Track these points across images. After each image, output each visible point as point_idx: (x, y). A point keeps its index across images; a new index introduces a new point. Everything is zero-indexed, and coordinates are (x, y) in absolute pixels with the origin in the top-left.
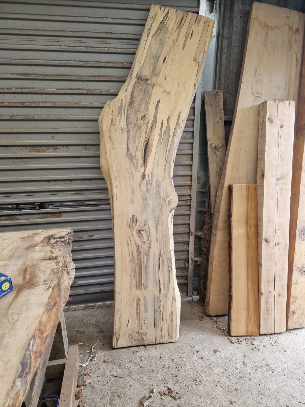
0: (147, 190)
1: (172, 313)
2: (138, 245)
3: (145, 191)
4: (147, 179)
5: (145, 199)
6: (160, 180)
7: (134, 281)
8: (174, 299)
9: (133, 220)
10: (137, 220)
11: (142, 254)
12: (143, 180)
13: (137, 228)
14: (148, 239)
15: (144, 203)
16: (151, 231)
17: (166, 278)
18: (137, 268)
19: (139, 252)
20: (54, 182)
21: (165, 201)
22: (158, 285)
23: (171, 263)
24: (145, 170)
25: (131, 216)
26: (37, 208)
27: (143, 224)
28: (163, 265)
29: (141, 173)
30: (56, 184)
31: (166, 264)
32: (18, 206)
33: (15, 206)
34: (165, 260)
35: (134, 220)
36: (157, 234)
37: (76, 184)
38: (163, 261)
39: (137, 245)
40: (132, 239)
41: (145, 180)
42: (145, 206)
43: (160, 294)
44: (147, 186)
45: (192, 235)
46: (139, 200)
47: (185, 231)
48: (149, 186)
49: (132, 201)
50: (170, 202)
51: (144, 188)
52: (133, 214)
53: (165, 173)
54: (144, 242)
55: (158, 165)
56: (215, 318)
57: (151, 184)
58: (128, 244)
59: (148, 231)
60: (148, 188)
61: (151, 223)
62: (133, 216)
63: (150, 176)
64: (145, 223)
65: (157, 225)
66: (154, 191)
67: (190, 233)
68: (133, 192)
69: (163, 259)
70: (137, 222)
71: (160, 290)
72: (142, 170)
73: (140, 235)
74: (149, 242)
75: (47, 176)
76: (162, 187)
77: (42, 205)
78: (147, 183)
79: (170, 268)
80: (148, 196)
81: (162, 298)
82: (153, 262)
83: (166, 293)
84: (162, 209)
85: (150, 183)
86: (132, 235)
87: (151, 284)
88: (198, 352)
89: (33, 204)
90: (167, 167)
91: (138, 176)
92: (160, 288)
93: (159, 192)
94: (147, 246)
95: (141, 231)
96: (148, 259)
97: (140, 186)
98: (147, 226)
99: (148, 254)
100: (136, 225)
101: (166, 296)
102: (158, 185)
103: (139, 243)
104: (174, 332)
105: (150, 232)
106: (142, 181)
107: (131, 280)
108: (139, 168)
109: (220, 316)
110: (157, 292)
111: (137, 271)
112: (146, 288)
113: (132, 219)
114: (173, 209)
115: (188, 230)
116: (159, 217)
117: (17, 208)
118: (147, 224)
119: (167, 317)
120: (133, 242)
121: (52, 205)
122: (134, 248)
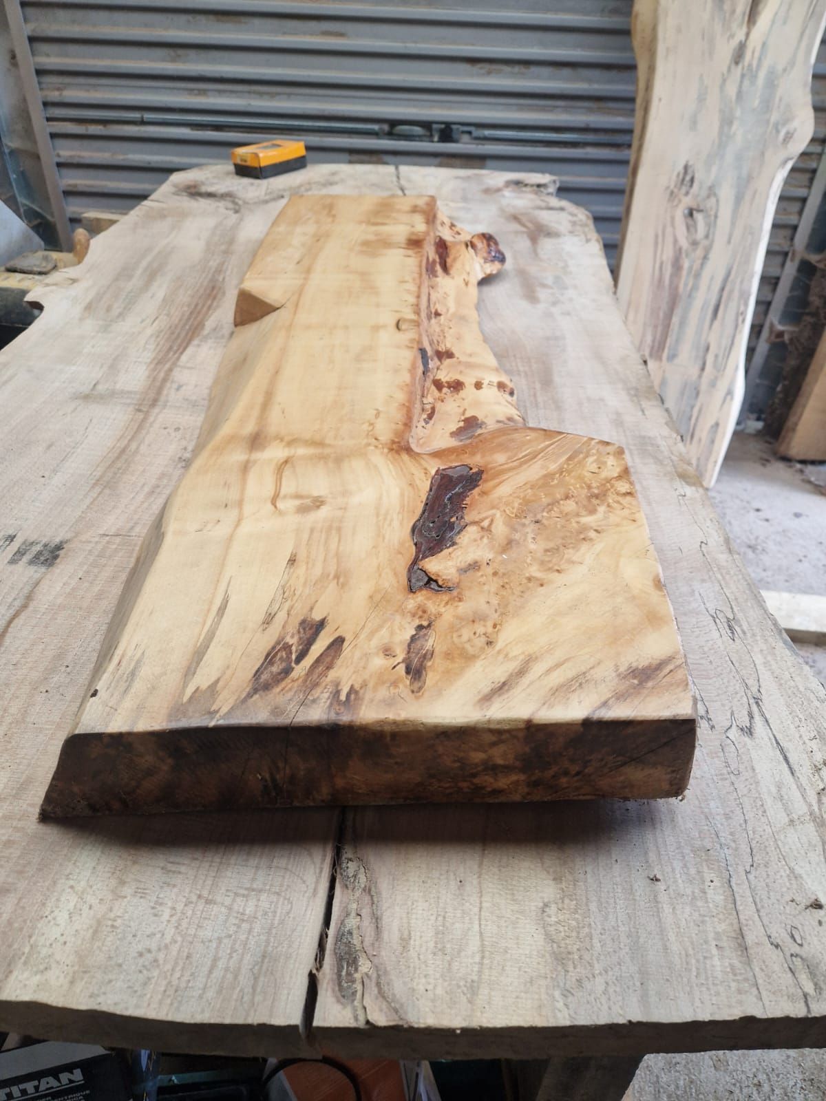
0: (740, 94)
1: (717, 425)
2: (680, 249)
3: (734, 98)
4: (746, 64)
5: (727, 121)
6: (780, 68)
7: (649, 339)
8: (730, 393)
9: (683, 180)
10: (692, 180)
11: (684, 272)
12: (737, 63)
13: (687, 201)
14: (707, 237)
15: (721, 133)
16: (719, 214)
17: (725, 342)
18: (665, 307)
19: (677, 266)
20: (487, 66)
21: (778, 132)
22: (701, 354)
23: (746, 305)
24: (748, 35)
25: (680, 168)
26: (436, 139)
27: (704, 193)
28: (726, 306)
29: (734, 43)
30: (489, 73)
31: (733, 306)
32: (393, 127)
33: (386, 127)
34: (736, 294)
35: (687, 178)
36: (733, 224)
37: (538, 77)
38: (729, 298)
39: (678, 247)
40: (669, 230)
41: (740, 66)
42: (724, 137)
43: (700, 377)
44: (741, 82)
45: (792, 260)
46: (710, 124)
47: (779, 245)
48: (746, 83)
49: (694, 123)
50: (789, 137)
51: (732, 90)
52: (687, 162)
53: (797, 48)
54: (695, 244)
55: (785, 23)
56: (798, 466)
57: (754, 77)
58: (656, 243)
59: (713, 213)
60: (744, 88)
61: (726, 194)
62: (686, 168)
63: (757, 55)
64: (712, 192)
65: (739, 199)
66: (757, 103)
67: (790, 255)
68: (701, 99)
69: (731, 291)
70: (691, 186)
71: (703, 369)
72: (740, 36)
73: (690, 222)
74: (705, 243)
75: (473, 45)
76: (779, 92)
77: (447, 132)
78: (743, 76)
79: (740, 319)
80: (738, 113)
81: (704, 386)
82: (704, 296)
83: (716, 378)
84: (763, 154)
85: (751, 74)
86: (673, 218)
87: (686, 353)
88: (758, 510)
89: (427, 125)
90: (807, 32)
91: (725, 51)
92: (704, 364)
93: (767, 105)
94: (700, 252)
95: (694, 212)
96: (695, 287)
97: (724, 81)
98: (713, 200)
99: (698, 276)
100: (687, 193)
101: (713, 384)
102: (771, 84)
103: (684, 243)
104: (710, 466)
105: (716, 217)
106: (733, 66)
107: (644, 335)
108: (734, 26)
109: (813, 463)
110: (694, 371)
111: (661, 315)
112: (672, 357)
113: (681, 177)
114: (791, 159)
115: (789, 243)
116: (750, 178)
117: (391, 135)
118: (715, 195)
119: (703, 432)
120: (669, 240)
121: (470, 133)
122: (668, 254)
